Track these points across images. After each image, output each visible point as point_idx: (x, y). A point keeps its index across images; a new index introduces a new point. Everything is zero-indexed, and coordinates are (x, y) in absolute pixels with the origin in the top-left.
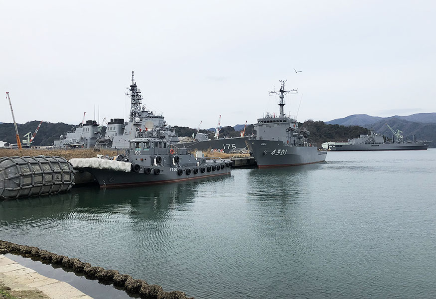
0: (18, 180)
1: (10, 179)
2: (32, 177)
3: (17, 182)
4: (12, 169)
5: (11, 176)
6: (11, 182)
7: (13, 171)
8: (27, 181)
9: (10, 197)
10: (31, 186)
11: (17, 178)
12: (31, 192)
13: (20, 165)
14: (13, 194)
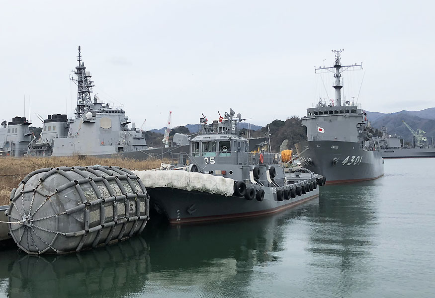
0: (82, 216)
1: (68, 215)
2: (100, 208)
3: (81, 219)
4: (69, 194)
5: (70, 207)
6: (70, 219)
7: (72, 197)
8: (94, 216)
9: (66, 250)
10: (100, 227)
11: (81, 210)
12: (99, 239)
13: (81, 184)
14: (71, 244)
